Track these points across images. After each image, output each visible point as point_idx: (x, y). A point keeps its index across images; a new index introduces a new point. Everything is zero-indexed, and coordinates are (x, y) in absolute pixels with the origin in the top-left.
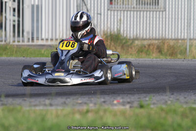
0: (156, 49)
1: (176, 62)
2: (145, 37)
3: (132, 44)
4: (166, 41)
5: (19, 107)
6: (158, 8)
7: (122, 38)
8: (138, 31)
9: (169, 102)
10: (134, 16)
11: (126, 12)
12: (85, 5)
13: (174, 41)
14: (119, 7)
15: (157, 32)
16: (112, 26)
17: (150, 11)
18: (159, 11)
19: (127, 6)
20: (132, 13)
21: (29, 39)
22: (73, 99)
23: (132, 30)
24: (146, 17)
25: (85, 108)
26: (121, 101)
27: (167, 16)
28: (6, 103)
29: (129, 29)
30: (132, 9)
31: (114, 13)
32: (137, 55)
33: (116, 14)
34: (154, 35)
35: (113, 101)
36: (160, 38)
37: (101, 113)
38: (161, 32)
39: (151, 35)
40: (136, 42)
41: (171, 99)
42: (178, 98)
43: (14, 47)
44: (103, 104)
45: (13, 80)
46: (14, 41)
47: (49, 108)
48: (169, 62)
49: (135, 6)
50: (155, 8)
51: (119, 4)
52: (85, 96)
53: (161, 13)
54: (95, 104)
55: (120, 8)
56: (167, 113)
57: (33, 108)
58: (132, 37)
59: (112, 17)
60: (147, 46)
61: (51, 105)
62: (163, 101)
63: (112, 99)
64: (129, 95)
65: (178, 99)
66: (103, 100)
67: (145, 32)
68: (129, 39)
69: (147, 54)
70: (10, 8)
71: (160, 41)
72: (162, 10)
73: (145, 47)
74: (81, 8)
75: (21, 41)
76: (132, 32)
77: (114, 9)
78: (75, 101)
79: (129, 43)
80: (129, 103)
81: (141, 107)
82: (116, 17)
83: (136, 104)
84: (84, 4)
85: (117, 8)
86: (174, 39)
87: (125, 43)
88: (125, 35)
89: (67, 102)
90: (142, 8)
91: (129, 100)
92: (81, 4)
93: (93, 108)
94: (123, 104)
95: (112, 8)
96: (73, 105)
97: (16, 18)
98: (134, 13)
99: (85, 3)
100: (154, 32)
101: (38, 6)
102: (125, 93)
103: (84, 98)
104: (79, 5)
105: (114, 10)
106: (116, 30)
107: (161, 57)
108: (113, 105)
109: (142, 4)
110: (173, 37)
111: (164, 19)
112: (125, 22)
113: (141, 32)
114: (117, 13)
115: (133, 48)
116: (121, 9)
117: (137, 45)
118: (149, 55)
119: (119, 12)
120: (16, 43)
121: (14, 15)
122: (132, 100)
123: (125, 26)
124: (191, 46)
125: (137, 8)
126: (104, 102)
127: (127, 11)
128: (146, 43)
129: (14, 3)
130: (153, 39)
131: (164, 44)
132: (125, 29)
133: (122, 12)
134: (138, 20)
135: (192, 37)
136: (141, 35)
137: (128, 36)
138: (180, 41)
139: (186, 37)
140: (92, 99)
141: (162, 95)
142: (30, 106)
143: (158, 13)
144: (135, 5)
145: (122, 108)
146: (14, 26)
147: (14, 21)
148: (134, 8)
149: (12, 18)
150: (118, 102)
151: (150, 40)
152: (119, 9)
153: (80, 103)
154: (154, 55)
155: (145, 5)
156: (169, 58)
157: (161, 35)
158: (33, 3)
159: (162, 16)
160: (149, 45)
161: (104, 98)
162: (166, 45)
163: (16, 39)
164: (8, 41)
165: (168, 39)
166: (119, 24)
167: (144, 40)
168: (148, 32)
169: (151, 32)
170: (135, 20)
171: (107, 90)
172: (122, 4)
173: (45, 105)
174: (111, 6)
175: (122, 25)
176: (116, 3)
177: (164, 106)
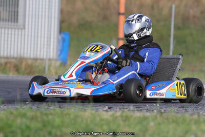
53: (20, 30)
60: (3, 64)
124: (50, 66)
135: (51, 57)
138: (39, 61)
139: (45, 57)
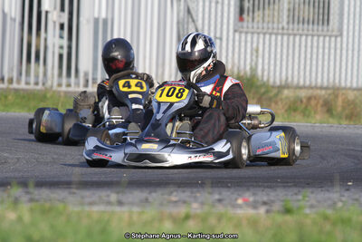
0: (322, 106)
1: (357, 131)
2: (302, 83)
3: (277, 95)
4: (341, 92)
5: (61, 206)
6: (328, 30)
7: (259, 83)
8: (290, 72)
9: (340, 204)
10: (282, 45)
11: (267, 36)
12: (193, 21)
13: (355, 92)
14: (255, 26)
15: (325, 75)
16: (242, 62)
17: (313, 36)
18: (330, 36)
19: (270, 25)
20: (279, 37)
21: (87, 81)
22: (162, 195)
23: (278, 68)
24: (306, 46)
25: (182, 210)
26: (251, 199)
27: (344, 45)
28: (37, 197)
29: (272, 68)
30: (280, 31)
31: (246, 38)
32: (286, 116)
33: (249, 38)
34: (319, 80)
35: (236, 199)
36: (331, 86)
37: (213, 221)
38: (331, 75)
39: (313, 80)
40: (286, 92)
41: (344, 199)
42: (357, 196)
43: (60, 96)
44: (217, 204)
45: (55, 156)
46: (60, 85)
47: (117, 209)
48: (345, 131)
49: (286, 26)
50: (323, 30)
51: (256, 20)
52: (185, 189)
54: (202, 204)
55: (258, 28)
56: (334, 224)
57: (87, 208)
58: (278, 83)
59: (243, 44)
61: (120, 203)
62: (330, 202)
63: (235, 196)
64: (266, 190)
65: (357, 200)
66: (217, 197)
67: (302, 73)
68: (273, 87)
69: (304, 115)
70: (54, 22)
71: (329, 92)
72: (334, 33)
73: (302, 101)
74: (186, 26)
75: (73, 84)
76: (278, 74)
77: (245, 30)
78: (166, 196)
79: (271, 94)
80: (265, 203)
81: (288, 211)
82: (249, 44)
83: (277, 207)
84: (190, 20)
85: (253, 27)
86: (354, 89)
87: (264, 93)
88: (265, 79)
89: (150, 199)
90: (298, 30)
91: (265, 199)
92: (186, 20)
93: (199, 211)
94: (255, 206)
95: (242, 27)
96: (161, 204)
97: (65, 42)
98: (282, 39)
99: (192, 17)
100: (319, 75)
101: (105, 21)
102: (260, 186)
103: (184, 192)
104: (181, 21)
105: (246, 33)
106: (248, 68)
107: (331, 120)
108: (235, 206)
109: (298, 23)
110: (355, 85)
111: (338, 51)
112: (267, 55)
113: (296, 73)
114: (252, 38)
115: (280, 103)
116: (259, 31)
117: (287, 98)
118: (308, 116)
119: (256, 36)
120: (64, 88)
121: (61, 37)
122: (272, 198)
123: (266, 61)
125: (288, 29)
126: (220, 201)
127: (271, 34)
128: (303, 94)
129: (62, 14)
130: (316, 87)
131: (337, 96)
132: (266, 67)
133: (262, 36)
134: (291, 51)
136: (296, 79)
137: (271, 80)
140: (198, 195)
141: (328, 191)
142: (82, 204)
143: (327, 39)
144: (285, 24)
145: (251, 212)
146: (61, 56)
147: (61, 47)
148: (283, 28)
149: (58, 41)
150: (245, 201)
151: (312, 88)
152: (255, 30)
153: (176, 202)
154: (318, 117)
155: (303, 23)
156: (344, 123)
157: (331, 80)
158: (96, 15)
159: (336, 45)
160: (309, 99)
161: (220, 194)
162: (340, 99)
163: (64, 80)
164: (49, 83)
165: (345, 88)
166: (254, 58)
167: (301, 88)
168: (308, 73)
169: (314, 75)
170: (285, 51)
171: (226, 178)
172: (261, 21)
173: (109, 203)
174: (240, 24)
175: (260, 61)
176: (250, 19)
177: (329, 212)
